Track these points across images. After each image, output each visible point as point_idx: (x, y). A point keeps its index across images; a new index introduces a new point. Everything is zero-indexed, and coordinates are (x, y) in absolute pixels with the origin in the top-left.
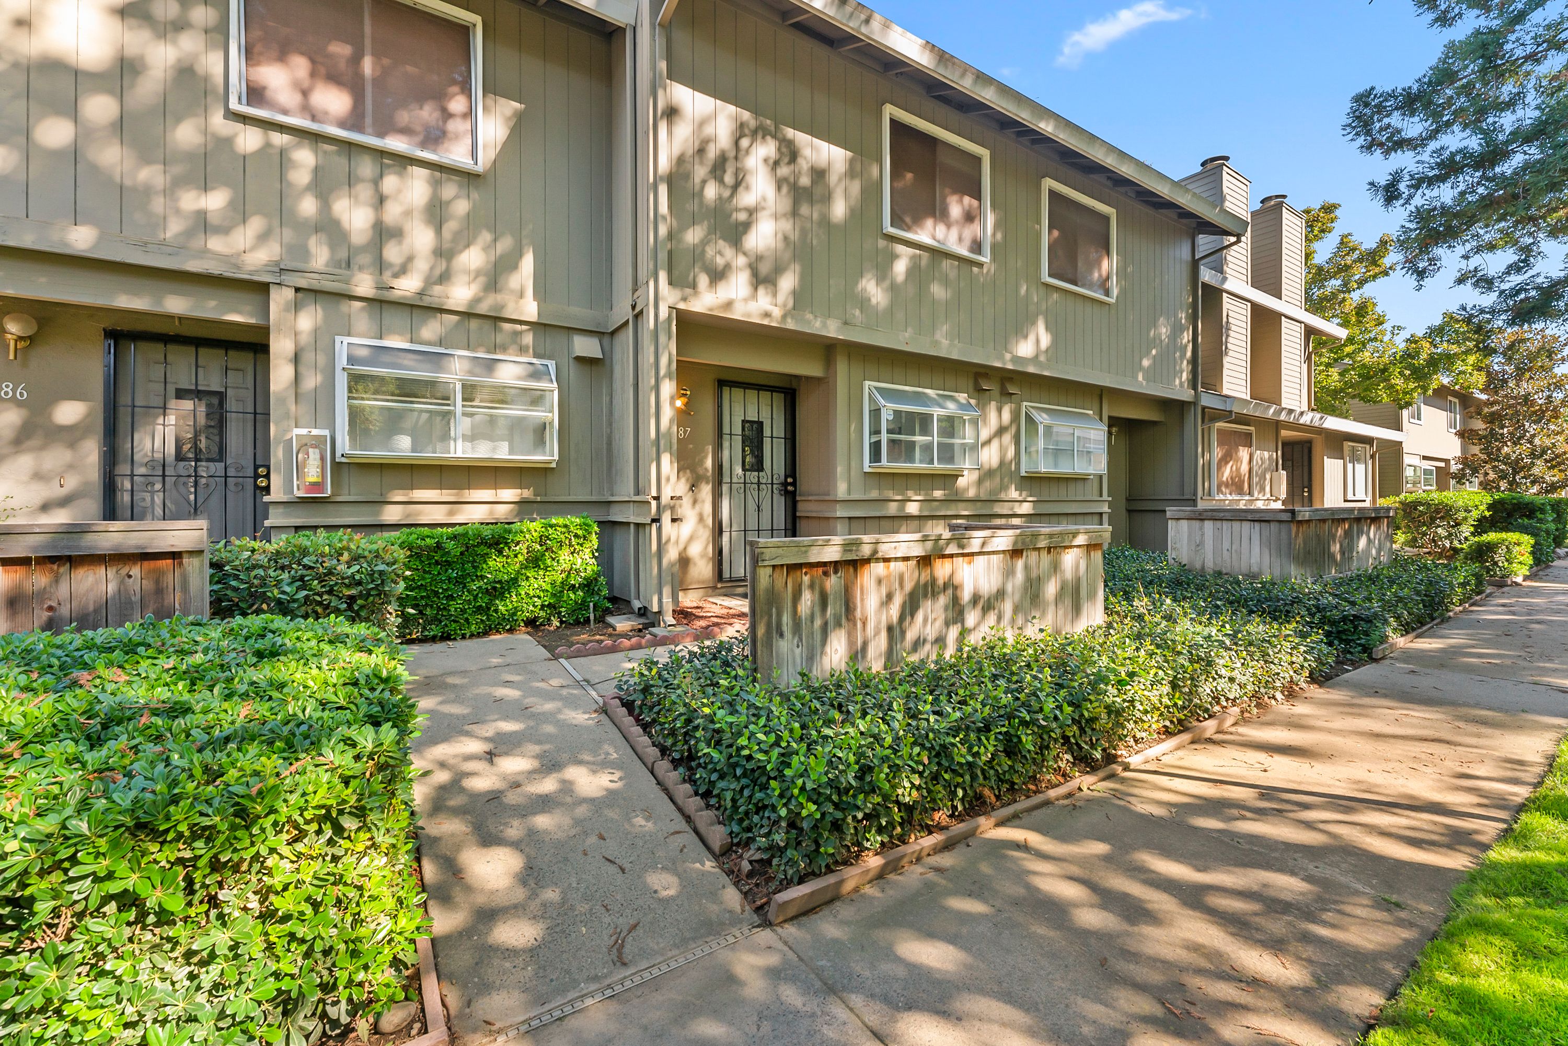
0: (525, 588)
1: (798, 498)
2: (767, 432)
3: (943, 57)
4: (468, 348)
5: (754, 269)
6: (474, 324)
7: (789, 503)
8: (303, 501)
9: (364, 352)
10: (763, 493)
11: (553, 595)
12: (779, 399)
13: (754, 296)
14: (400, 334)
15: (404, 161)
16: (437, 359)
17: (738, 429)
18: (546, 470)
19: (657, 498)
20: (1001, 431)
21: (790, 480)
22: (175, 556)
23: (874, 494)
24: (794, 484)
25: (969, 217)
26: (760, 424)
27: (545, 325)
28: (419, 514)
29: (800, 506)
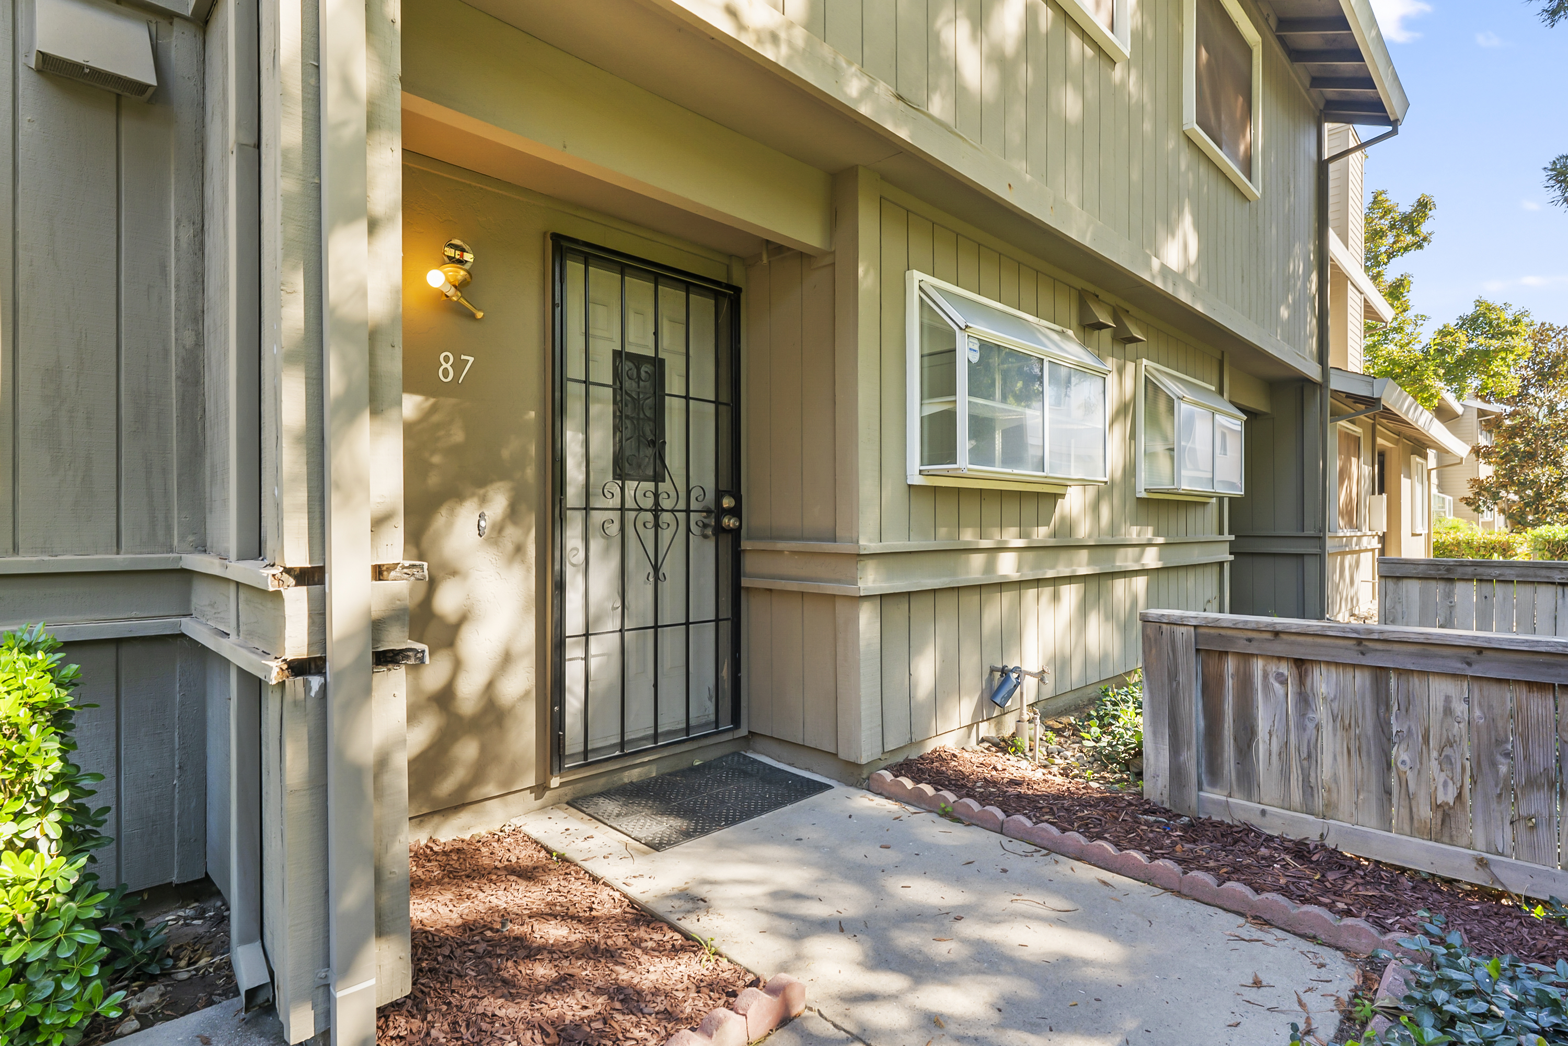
1: (745, 545)
2: (674, 384)
7: (726, 559)
10: (666, 535)
12: (703, 306)
17: (603, 372)
21: (727, 502)
24: (736, 512)
26: (658, 364)
29: (749, 564)
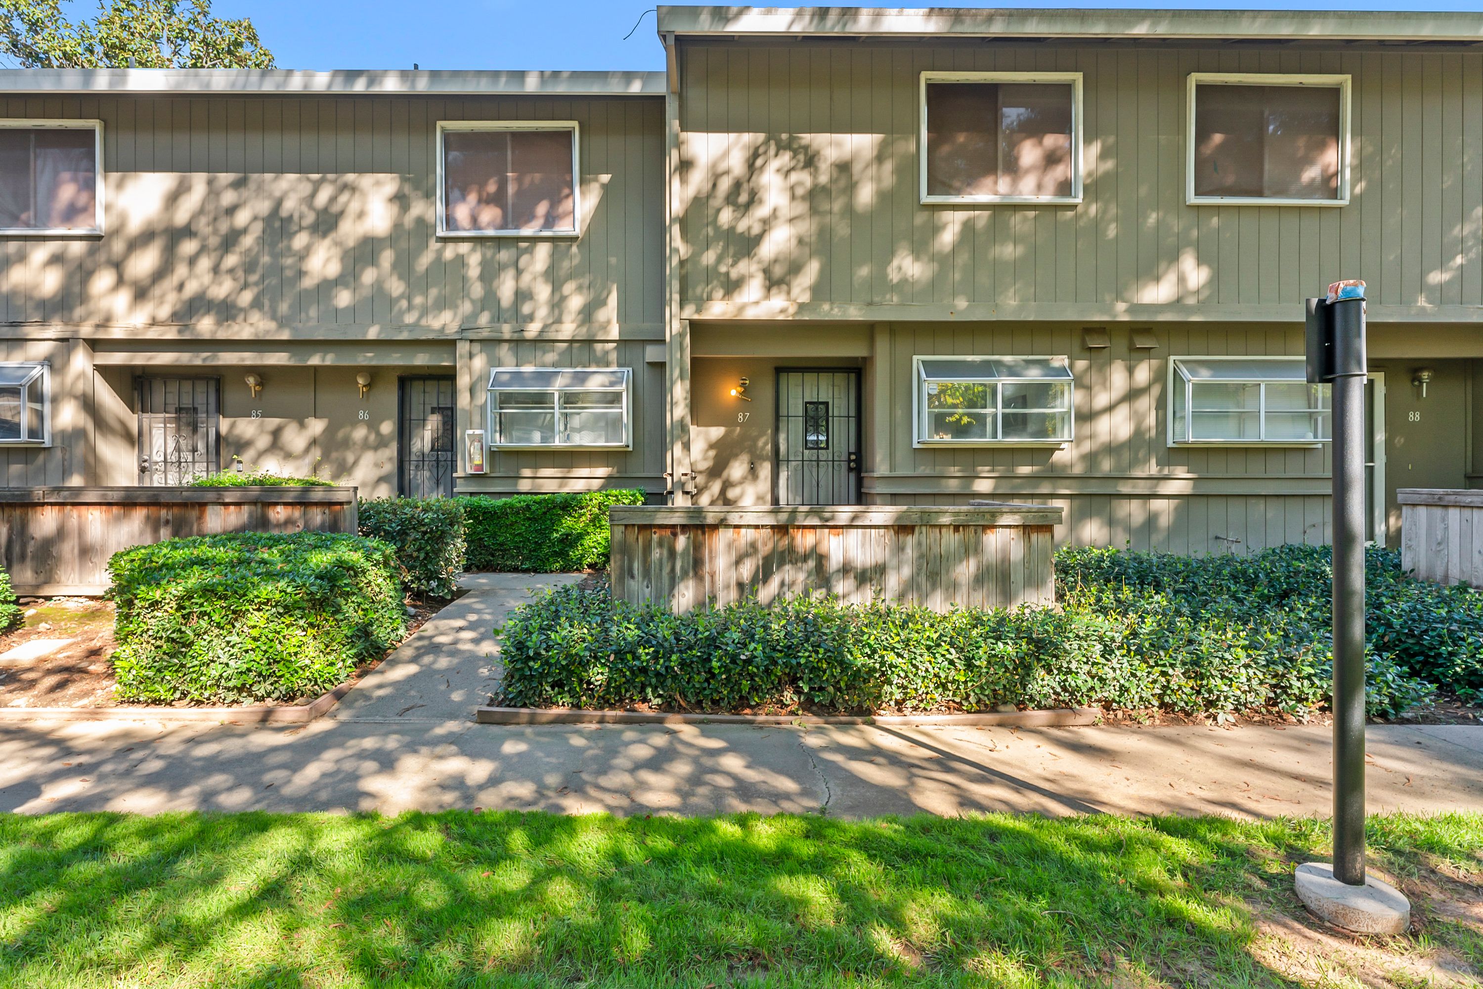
0: (588, 542)
1: (863, 475)
2: (832, 411)
3: (957, 15)
4: (571, 366)
5: (767, 272)
6: (576, 345)
7: (854, 479)
8: (473, 477)
9: (505, 377)
10: (822, 471)
11: (605, 548)
12: (845, 379)
13: (767, 296)
14: (530, 363)
15: (534, 240)
16: (546, 378)
17: (798, 412)
18: (626, 453)
19: (672, 475)
20: (1132, 395)
21: (853, 457)
22: (341, 504)
23: (922, 470)
24: (857, 461)
25: (1052, 159)
26: (826, 404)
27: (625, 341)
28: (541, 486)
29: (864, 482)
